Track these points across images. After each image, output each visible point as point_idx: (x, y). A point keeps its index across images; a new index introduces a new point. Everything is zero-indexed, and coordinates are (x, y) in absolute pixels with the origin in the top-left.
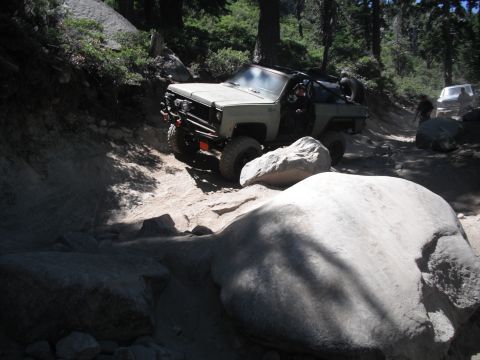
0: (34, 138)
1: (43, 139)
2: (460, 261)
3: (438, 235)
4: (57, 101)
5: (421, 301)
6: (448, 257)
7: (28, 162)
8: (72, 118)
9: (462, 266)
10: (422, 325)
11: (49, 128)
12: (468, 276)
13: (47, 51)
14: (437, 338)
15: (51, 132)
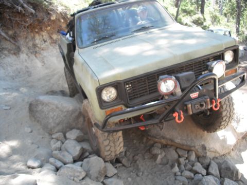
0: (39, 46)
1: (42, 46)
4: (49, 28)
7: (36, 57)
8: (55, 37)
11: (45, 41)
12: (243, 118)
13: (47, 4)
15: (46, 43)
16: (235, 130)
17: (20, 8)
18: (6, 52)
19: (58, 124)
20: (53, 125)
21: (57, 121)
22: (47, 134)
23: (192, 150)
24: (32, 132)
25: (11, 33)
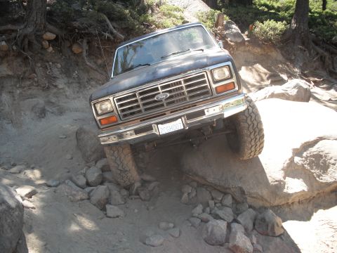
2: (330, 155)
3: (321, 139)
5: (283, 169)
6: (322, 152)
9: (331, 158)
10: (276, 181)
12: (334, 164)
14: (285, 190)
16: (315, 178)
17: (107, 35)
18: (93, 83)
19: (94, 152)
20: (89, 153)
21: (93, 150)
22: (84, 162)
23: (229, 193)
24: (72, 158)
25: (100, 62)
